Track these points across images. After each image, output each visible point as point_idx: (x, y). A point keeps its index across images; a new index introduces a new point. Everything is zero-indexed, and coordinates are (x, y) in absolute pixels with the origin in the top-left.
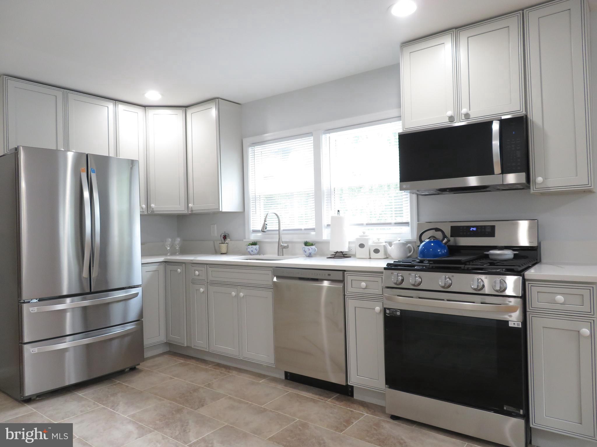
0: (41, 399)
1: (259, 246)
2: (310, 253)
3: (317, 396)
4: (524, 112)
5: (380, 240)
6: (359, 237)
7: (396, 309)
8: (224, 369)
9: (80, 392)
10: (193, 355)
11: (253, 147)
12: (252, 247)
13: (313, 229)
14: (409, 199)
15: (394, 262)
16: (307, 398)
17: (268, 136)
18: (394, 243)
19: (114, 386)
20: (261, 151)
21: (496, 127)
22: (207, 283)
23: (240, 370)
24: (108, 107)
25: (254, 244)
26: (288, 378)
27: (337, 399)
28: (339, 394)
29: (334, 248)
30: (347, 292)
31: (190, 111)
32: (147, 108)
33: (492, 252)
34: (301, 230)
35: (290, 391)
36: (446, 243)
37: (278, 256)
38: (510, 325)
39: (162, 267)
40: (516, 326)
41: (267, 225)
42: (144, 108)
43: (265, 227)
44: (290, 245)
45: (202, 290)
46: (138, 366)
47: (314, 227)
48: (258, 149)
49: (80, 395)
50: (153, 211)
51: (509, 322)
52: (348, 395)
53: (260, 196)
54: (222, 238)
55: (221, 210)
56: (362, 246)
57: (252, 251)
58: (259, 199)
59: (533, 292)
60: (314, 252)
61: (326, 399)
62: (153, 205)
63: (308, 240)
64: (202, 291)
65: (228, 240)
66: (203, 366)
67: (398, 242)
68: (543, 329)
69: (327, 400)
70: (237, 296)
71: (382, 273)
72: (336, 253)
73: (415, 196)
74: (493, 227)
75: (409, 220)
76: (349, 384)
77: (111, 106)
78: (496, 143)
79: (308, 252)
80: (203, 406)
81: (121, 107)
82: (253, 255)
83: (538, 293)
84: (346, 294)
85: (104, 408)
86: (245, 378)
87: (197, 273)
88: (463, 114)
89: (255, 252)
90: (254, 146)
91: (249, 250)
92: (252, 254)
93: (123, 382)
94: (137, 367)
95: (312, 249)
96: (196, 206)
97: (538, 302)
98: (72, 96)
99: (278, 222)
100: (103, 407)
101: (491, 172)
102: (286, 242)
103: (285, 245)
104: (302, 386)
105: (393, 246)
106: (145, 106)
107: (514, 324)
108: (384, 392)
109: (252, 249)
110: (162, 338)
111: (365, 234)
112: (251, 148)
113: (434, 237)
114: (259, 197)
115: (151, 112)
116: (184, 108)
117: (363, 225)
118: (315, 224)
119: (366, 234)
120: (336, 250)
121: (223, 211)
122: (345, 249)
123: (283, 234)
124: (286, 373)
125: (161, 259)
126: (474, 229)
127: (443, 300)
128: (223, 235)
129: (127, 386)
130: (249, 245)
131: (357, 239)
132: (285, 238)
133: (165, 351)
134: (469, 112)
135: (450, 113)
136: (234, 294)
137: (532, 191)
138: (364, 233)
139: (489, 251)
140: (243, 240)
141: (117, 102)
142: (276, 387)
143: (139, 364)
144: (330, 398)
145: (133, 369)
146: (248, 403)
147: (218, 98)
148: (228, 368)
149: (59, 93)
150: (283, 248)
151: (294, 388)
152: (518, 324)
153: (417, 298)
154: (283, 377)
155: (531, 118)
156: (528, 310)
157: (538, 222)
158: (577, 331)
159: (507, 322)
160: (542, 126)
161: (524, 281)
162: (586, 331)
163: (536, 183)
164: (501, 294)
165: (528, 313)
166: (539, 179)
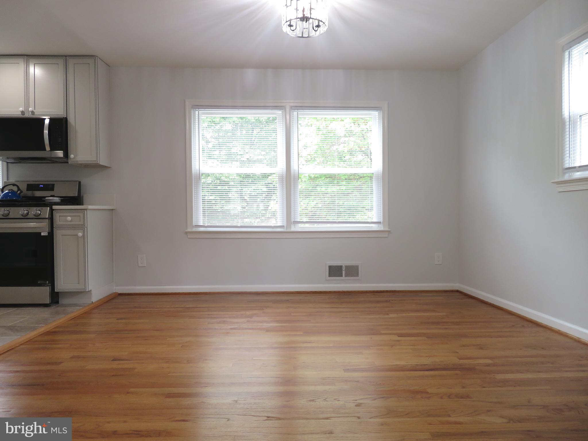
4: (66, 116)
14: (1, 165)
21: (47, 121)
33: (47, 198)
36: (20, 194)
38: (42, 235)
51: (42, 233)
59: (57, 216)
68: (61, 236)
74: (53, 185)
78: (46, 132)
83: (60, 216)
88: (30, 112)
97: (60, 222)
101: (45, 150)
107: (44, 234)
113: (12, 190)
126: (42, 186)
134: (34, 110)
135: (21, 109)
137: (69, 164)
152: (46, 234)
155: (69, 120)
156: (54, 226)
157: (80, 183)
158: (77, 235)
159: (40, 233)
160: (74, 125)
161: (52, 210)
162: (80, 234)
163: (71, 158)
164: (37, 218)
165: (54, 228)
166: (72, 156)
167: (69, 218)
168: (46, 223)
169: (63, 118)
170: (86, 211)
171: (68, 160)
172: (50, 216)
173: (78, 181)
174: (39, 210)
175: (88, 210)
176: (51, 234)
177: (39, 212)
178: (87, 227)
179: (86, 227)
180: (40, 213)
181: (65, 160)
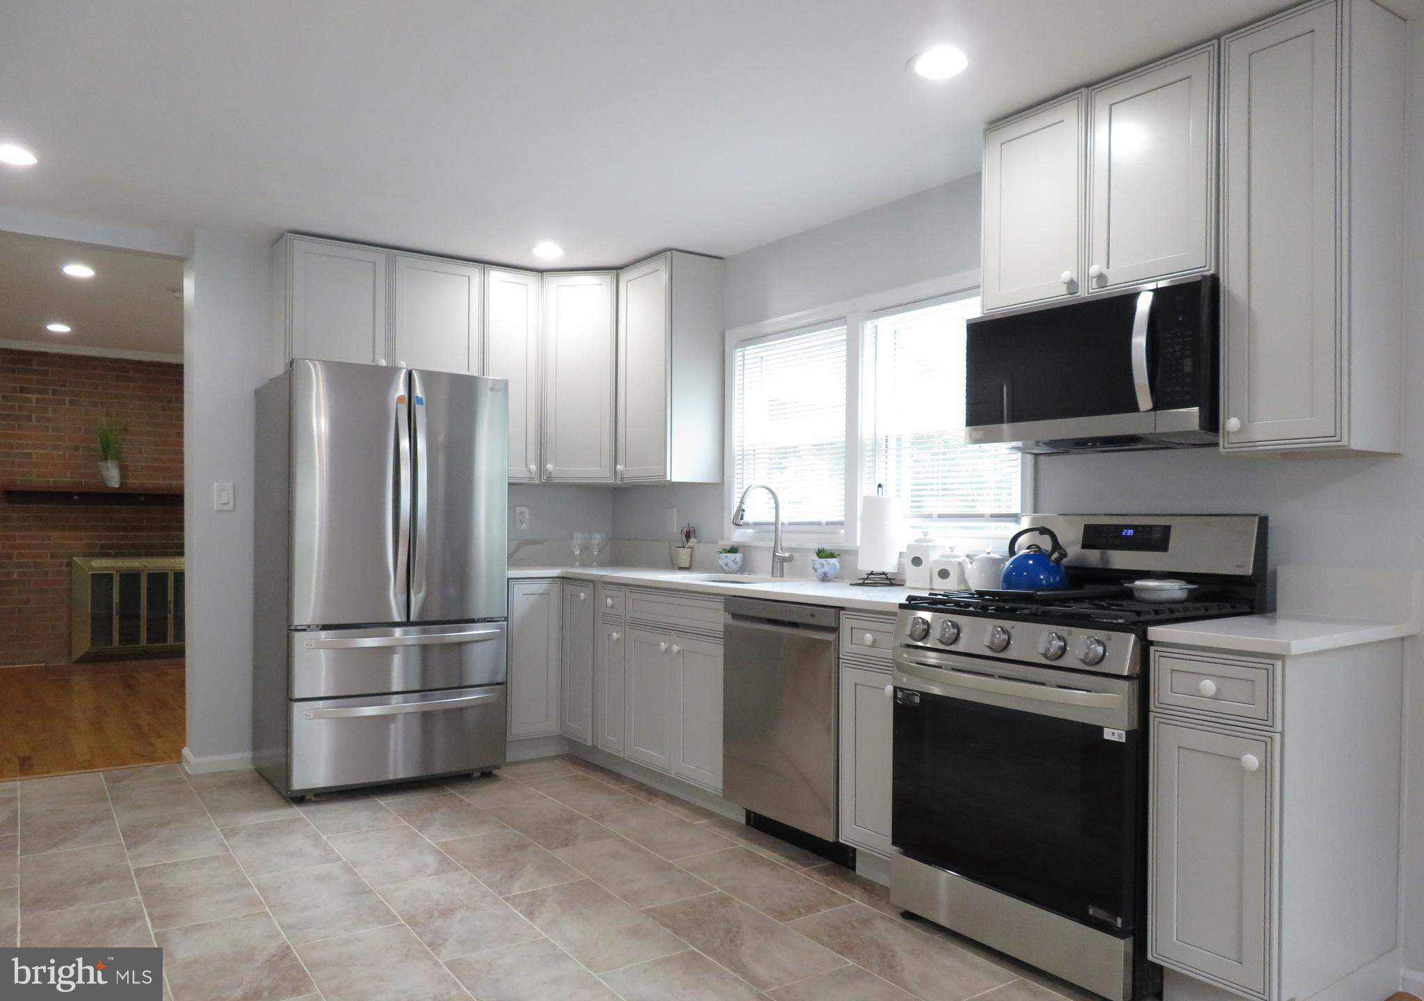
0: (317, 801)
1: (744, 555)
2: (824, 573)
3: (786, 860)
4: (1212, 272)
5: (955, 550)
6: (914, 543)
7: (915, 691)
8: (644, 794)
9: (382, 798)
10: (604, 765)
11: (742, 349)
12: (726, 557)
13: (840, 524)
14: (1019, 462)
15: (930, 594)
16: (764, 860)
17: (770, 324)
18: (977, 557)
19: (441, 797)
20: (761, 355)
21: (1144, 304)
22: (625, 622)
23: (672, 800)
24: (469, 277)
25: (733, 550)
26: (752, 823)
27: (822, 871)
28: (832, 863)
29: (866, 564)
30: (844, 653)
31: (624, 277)
32: (545, 274)
33: (1138, 583)
34: (819, 524)
35: (741, 845)
36: (1058, 561)
37: (772, 576)
38: (1106, 737)
39: (556, 587)
40: (1115, 739)
41: (743, 510)
42: (539, 274)
43: (740, 516)
44: (796, 555)
45: (615, 635)
46: (498, 771)
47: (841, 518)
48: (752, 351)
49: (381, 802)
50: (550, 478)
51: (1105, 729)
52: (848, 867)
53: (754, 451)
54: (684, 536)
55: (668, 479)
56: (917, 561)
57: (726, 565)
58: (752, 456)
59: (1161, 668)
60: (833, 572)
61: (800, 867)
62: (550, 466)
63: (828, 546)
64: (616, 638)
65: (693, 541)
66: (612, 786)
67: (985, 555)
68: (1178, 751)
69: (800, 869)
70: (668, 651)
71: (894, 614)
72: (869, 575)
73: (1030, 458)
74: (1167, 529)
75: (1016, 509)
76: (841, 841)
77: (475, 273)
78: (1139, 341)
79: (820, 571)
80: (566, 845)
81: (495, 276)
82: (730, 573)
83: (1174, 673)
84: (841, 656)
85: (406, 827)
86: (676, 813)
87: (609, 601)
88: (1095, 277)
89: (734, 567)
90: (744, 347)
91: (722, 562)
92: (727, 572)
93: (459, 793)
94: (495, 772)
95: (829, 564)
96: (631, 470)
97: (1171, 692)
98: (403, 260)
99: (774, 505)
100: (406, 825)
101: (1132, 406)
102: (791, 549)
103: (787, 555)
104: (772, 840)
105: (974, 564)
106: (541, 271)
107: (1113, 734)
108: (889, 859)
109: (726, 561)
110: (551, 726)
111: (926, 537)
112: (739, 350)
113: (1038, 547)
114: (752, 452)
115: (555, 284)
116: (615, 271)
117: (931, 517)
118: (843, 513)
119: (929, 537)
120: (869, 569)
121: (673, 481)
122: (890, 567)
123: (784, 532)
124: (749, 813)
125: (556, 572)
126: (1130, 532)
127: (991, 676)
128: (685, 529)
129: (461, 801)
130: (722, 553)
131: (909, 547)
132: (788, 541)
133: (561, 753)
134: (1105, 271)
135: (1066, 275)
136: (663, 646)
137: (1221, 449)
138: (925, 534)
139: (1133, 582)
140: (717, 543)
141: (486, 266)
142: (721, 835)
143: (499, 766)
144: (806, 867)
145: (487, 775)
146: (648, 852)
147: (670, 250)
148: (652, 793)
149: (379, 256)
150: (783, 562)
151: (751, 841)
152: (1120, 736)
153: (948, 670)
154: (743, 820)
155: (1226, 285)
156: (1152, 708)
157: (1263, 522)
158: (1239, 759)
159: (1100, 730)
160: (1246, 302)
161: (1145, 646)
162: (1252, 761)
163: (1228, 432)
164: (1093, 670)
165: (1151, 715)
166: (1232, 423)
167: (1208, 686)
168: (1121, 696)
169: (1200, 278)
170: (1279, 664)
171: (1218, 436)
172: (1138, 668)
173: (1255, 515)
174: (1099, 642)
175: (1288, 663)
176: (1140, 736)
177: (1100, 649)
178: (1282, 734)
179: (1279, 729)
180: (1102, 652)
181: (1209, 437)
